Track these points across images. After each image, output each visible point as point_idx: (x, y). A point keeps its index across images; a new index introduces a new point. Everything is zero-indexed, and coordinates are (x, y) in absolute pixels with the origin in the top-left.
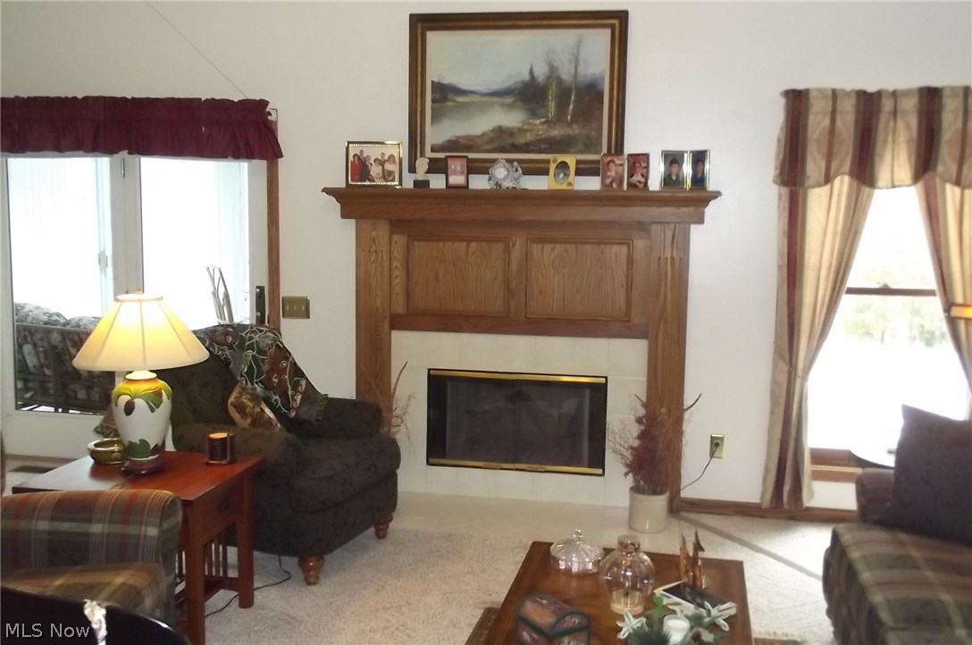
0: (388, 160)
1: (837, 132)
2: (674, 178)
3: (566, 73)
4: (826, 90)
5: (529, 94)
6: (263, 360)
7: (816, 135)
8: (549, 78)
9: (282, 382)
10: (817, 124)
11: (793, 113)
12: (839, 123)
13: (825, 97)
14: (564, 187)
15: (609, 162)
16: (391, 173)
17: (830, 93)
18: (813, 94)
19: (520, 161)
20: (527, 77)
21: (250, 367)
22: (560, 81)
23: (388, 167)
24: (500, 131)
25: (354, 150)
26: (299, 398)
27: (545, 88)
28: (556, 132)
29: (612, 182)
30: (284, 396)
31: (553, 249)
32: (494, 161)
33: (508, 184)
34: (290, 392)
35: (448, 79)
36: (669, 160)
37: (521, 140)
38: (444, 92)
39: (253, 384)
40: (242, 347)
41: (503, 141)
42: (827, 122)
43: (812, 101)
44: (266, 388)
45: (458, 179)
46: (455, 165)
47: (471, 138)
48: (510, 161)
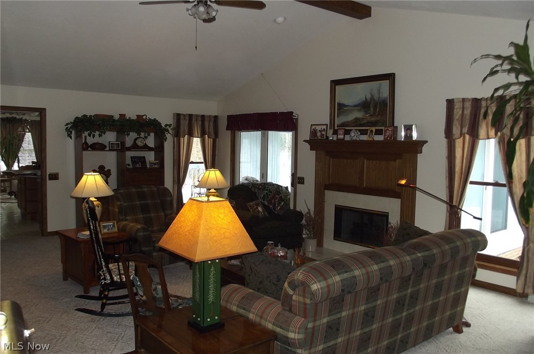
0: (323, 131)
1: (464, 116)
2: (408, 135)
3: (376, 97)
4: (459, 99)
5: (365, 105)
6: (270, 195)
7: (457, 117)
8: (371, 99)
9: (275, 202)
10: (457, 113)
11: (448, 108)
12: (465, 112)
13: (460, 101)
14: (371, 139)
15: (386, 130)
16: (323, 135)
17: (461, 100)
18: (455, 101)
19: (359, 130)
20: (364, 99)
21: (264, 196)
22: (374, 100)
23: (323, 133)
24: (356, 119)
25: (313, 127)
26: (279, 208)
27: (370, 103)
28: (373, 119)
29: (387, 138)
30: (274, 206)
31: (372, 163)
32: (351, 130)
33: (354, 138)
34: (276, 205)
35: (343, 102)
36: (406, 128)
37: (362, 123)
38: (341, 106)
39: (264, 201)
40: (264, 189)
41: (357, 122)
42: (461, 112)
43: (455, 104)
44: (268, 203)
45: (342, 137)
46: (341, 132)
47: (348, 122)
48: (356, 130)
